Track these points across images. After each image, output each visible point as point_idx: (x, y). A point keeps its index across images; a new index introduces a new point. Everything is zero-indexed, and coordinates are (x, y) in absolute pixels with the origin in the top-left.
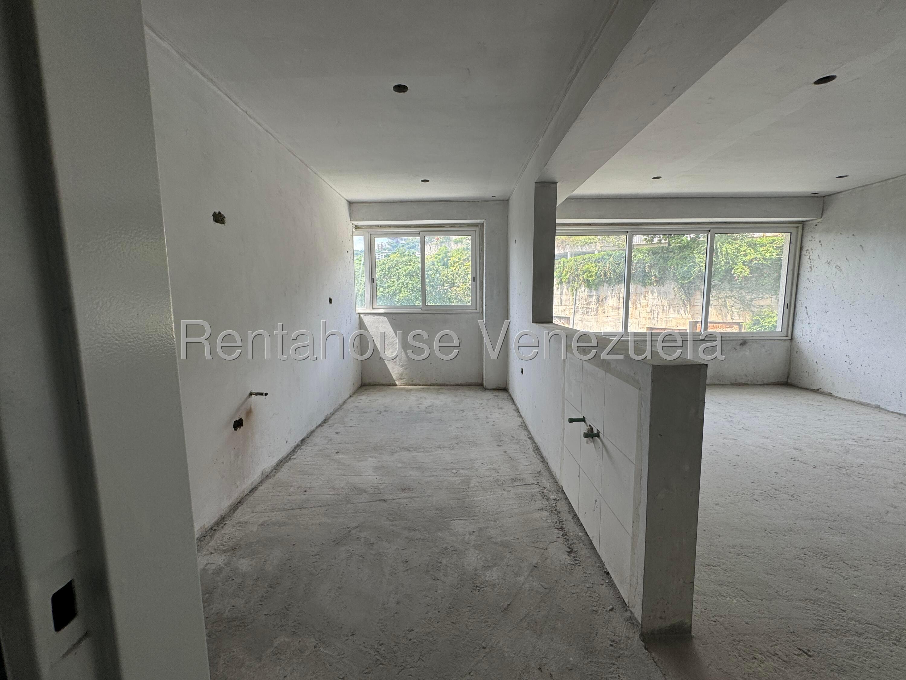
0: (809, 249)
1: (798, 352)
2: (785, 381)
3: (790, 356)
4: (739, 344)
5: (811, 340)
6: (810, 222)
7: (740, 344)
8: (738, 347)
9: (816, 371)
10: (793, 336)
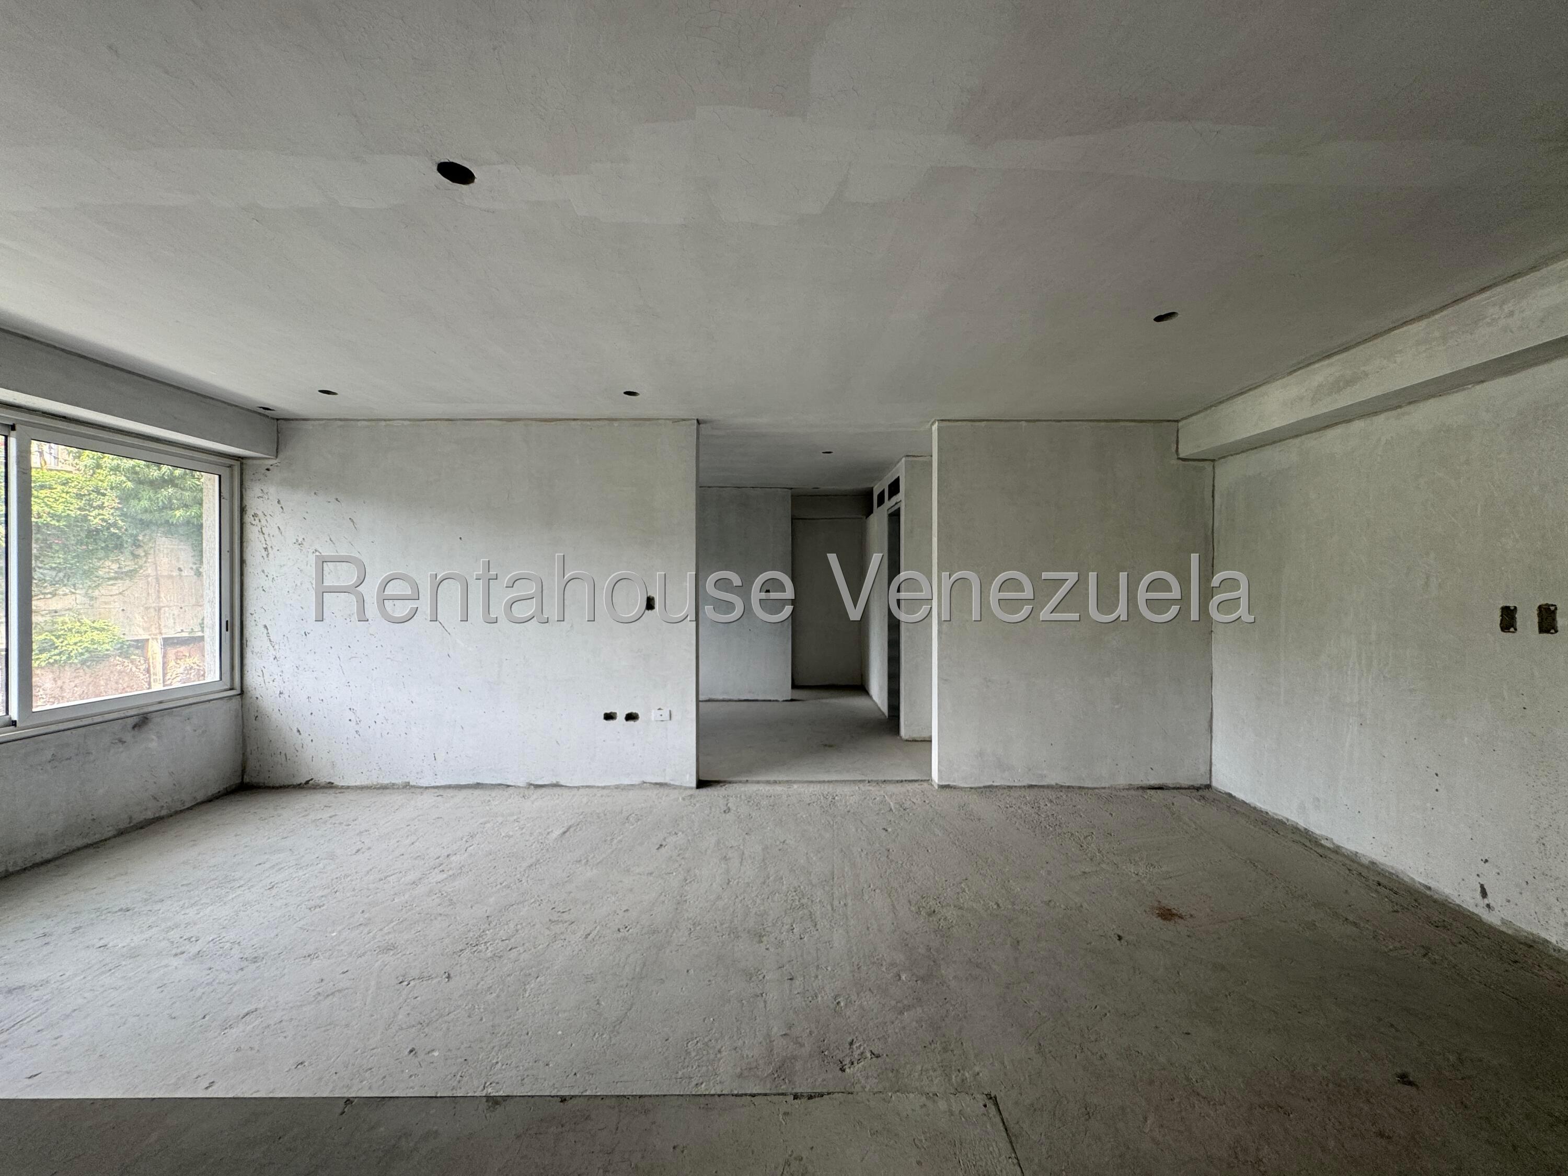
0: (260, 513)
1: (259, 718)
2: (239, 781)
3: (243, 727)
4: (129, 727)
5: (282, 689)
6: (255, 462)
7: (134, 727)
8: (128, 737)
9: (299, 749)
10: (245, 687)
